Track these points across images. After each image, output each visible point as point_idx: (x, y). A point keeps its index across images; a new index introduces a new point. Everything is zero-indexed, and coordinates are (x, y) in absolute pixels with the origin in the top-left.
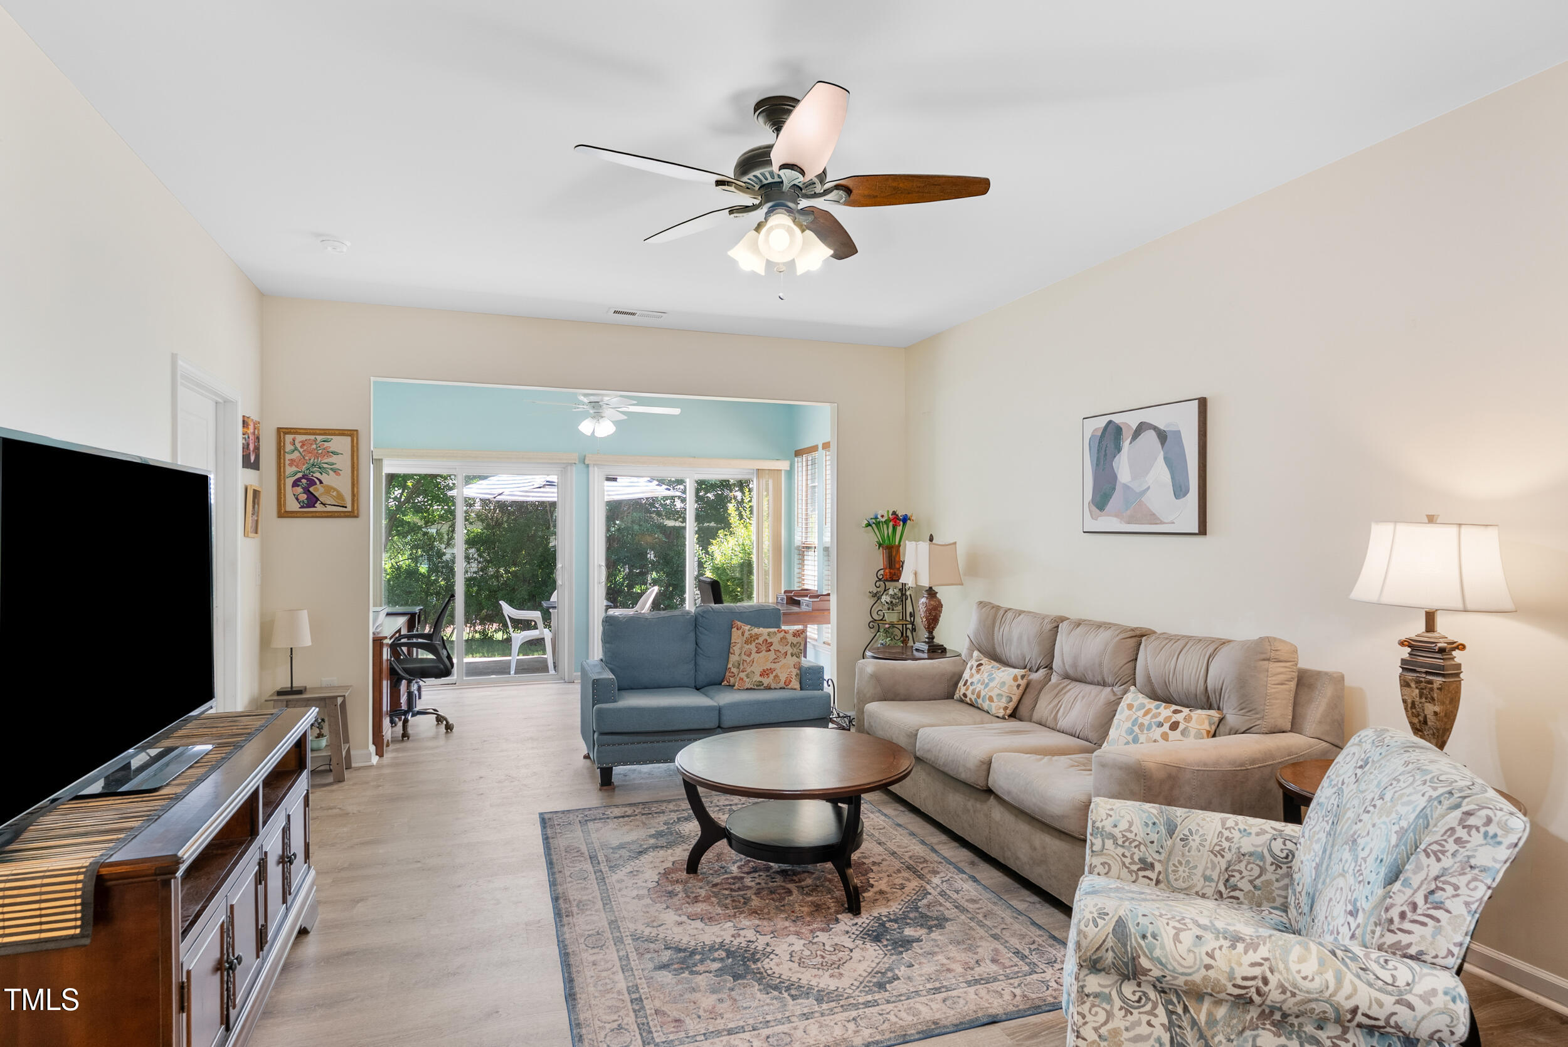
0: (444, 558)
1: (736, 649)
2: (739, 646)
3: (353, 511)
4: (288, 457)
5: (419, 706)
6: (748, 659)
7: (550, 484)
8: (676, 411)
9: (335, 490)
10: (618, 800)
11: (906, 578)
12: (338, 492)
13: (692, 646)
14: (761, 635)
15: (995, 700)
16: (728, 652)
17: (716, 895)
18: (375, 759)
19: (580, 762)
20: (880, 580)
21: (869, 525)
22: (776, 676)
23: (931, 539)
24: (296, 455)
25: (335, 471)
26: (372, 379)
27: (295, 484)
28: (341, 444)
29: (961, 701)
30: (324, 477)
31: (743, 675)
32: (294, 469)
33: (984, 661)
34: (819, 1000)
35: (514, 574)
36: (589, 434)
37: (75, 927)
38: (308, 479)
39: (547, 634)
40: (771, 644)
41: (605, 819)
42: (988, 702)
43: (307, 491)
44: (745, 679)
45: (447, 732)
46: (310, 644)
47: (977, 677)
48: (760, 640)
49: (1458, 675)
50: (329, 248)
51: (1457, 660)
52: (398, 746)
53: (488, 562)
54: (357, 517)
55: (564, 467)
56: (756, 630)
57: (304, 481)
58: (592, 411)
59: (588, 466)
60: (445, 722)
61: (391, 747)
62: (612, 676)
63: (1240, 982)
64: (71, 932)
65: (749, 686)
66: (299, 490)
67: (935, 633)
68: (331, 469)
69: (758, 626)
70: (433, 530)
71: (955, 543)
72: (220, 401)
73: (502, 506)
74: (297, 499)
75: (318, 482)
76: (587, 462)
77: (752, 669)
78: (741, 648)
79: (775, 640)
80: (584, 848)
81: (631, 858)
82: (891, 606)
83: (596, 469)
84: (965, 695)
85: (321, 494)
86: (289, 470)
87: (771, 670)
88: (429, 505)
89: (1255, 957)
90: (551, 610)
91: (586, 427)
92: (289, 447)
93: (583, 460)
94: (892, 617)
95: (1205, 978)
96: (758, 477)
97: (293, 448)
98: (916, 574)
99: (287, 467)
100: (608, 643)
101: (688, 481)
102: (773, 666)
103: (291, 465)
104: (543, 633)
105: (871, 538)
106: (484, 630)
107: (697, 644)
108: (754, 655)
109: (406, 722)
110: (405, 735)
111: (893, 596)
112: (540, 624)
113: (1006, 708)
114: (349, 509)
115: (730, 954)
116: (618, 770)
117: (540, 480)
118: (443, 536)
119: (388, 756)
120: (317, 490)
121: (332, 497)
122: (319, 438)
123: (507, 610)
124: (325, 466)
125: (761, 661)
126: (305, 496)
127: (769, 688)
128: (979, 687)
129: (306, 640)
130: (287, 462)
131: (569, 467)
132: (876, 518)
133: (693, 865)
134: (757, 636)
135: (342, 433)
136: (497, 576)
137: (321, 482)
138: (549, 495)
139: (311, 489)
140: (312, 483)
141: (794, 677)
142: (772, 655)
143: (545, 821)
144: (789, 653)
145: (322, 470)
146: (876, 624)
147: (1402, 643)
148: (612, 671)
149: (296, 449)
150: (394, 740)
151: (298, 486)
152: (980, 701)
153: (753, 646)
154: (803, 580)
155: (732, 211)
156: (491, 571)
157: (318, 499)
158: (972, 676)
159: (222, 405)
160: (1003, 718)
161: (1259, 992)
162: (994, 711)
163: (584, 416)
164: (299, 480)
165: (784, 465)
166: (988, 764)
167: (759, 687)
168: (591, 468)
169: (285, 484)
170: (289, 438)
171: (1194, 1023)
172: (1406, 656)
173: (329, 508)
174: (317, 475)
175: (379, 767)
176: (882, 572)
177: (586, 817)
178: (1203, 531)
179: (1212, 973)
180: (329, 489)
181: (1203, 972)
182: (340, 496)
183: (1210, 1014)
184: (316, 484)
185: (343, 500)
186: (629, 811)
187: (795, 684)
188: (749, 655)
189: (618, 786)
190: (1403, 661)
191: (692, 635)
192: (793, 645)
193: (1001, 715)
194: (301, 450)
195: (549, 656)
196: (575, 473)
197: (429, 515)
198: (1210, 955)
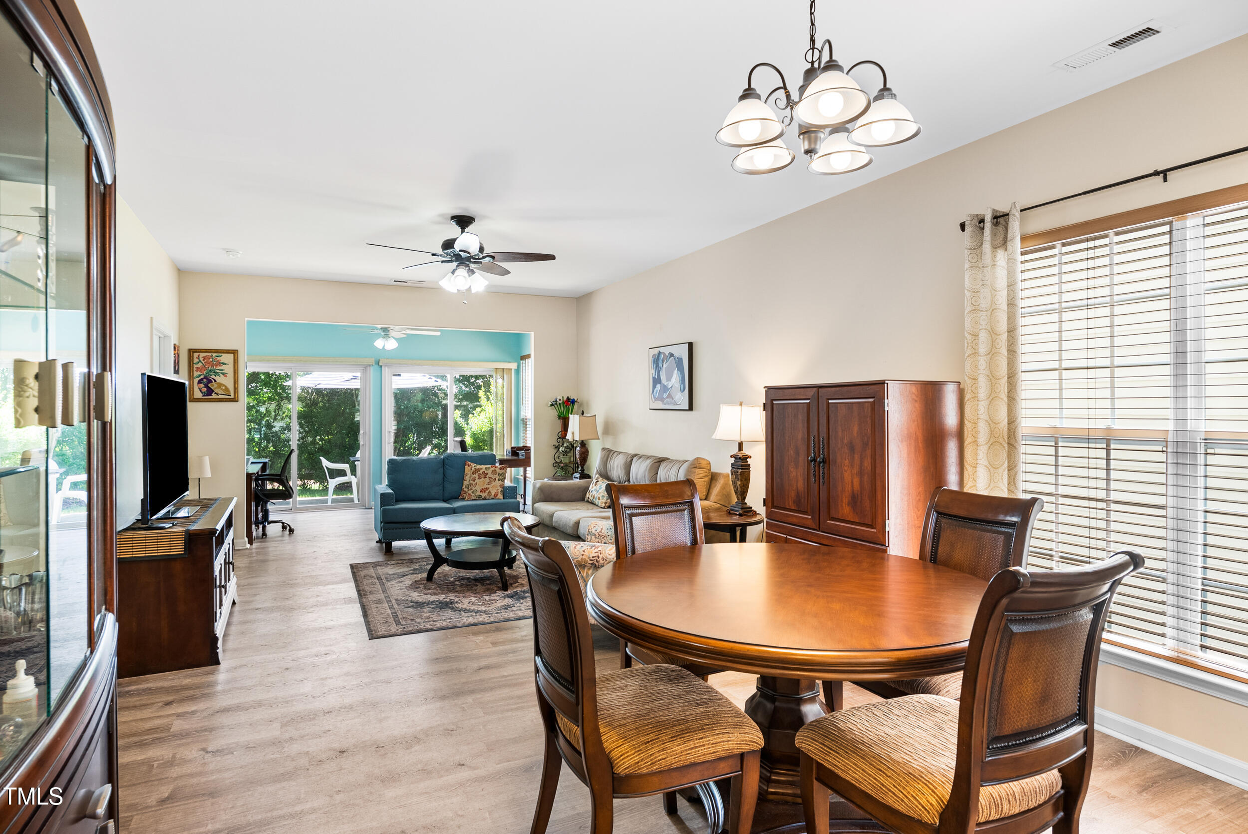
0: (274, 429)
1: (467, 478)
2: (469, 476)
3: (235, 398)
4: (195, 366)
5: (271, 518)
6: (474, 483)
7: (355, 378)
8: (438, 334)
9: (224, 385)
10: (395, 558)
11: (569, 437)
12: (226, 387)
13: (441, 476)
14: (481, 469)
15: (601, 498)
16: (462, 479)
17: (439, 587)
18: (248, 546)
19: (374, 544)
20: (560, 438)
21: (552, 405)
22: (489, 492)
23: (583, 413)
24: (200, 365)
25: (225, 375)
26: (246, 319)
27: (200, 382)
28: (228, 358)
29: (588, 501)
30: (217, 378)
31: (470, 492)
32: (199, 373)
33: (600, 479)
34: (476, 613)
35: (329, 441)
36: (381, 348)
37: (182, 551)
38: (207, 379)
39: (354, 480)
40: (487, 474)
41: (387, 565)
42: (597, 500)
43: (206, 386)
44: (471, 494)
45: (290, 534)
46: (210, 476)
47: (595, 487)
48: (481, 472)
49: (749, 468)
50: (231, 256)
51: (749, 463)
52: (260, 540)
53: (306, 432)
54: (237, 401)
55: (365, 368)
56: (479, 466)
57: (205, 380)
58: (383, 334)
59: (381, 366)
60: (288, 528)
61: (256, 541)
62: (392, 491)
63: (591, 559)
64: (181, 553)
65: (473, 498)
66: (202, 385)
67: (585, 467)
68: (222, 373)
69: (480, 464)
70: (263, 409)
71: (595, 415)
72: (162, 336)
73: (319, 392)
74: (201, 391)
75: (213, 381)
76: (380, 364)
77: (476, 488)
78: (470, 477)
79: (489, 472)
80: (374, 575)
81: (398, 578)
82: (565, 453)
83: (387, 368)
84: (588, 498)
85: (215, 388)
86: (196, 374)
87: (487, 489)
88: (260, 389)
89: (596, 550)
90: (356, 463)
91: (379, 343)
92: (196, 360)
93: (378, 363)
94: (566, 460)
95: (582, 559)
96: (496, 373)
97: (198, 360)
98: (573, 433)
99: (195, 372)
100: (390, 474)
101: (448, 376)
102: (488, 486)
103: (197, 371)
104: (351, 479)
105: (553, 413)
106: (304, 484)
107: (444, 475)
108: (477, 480)
109: (264, 527)
110: (264, 534)
111: (566, 448)
112: (348, 472)
113: (606, 503)
114: (232, 396)
115: (440, 603)
116: (395, 544)
117: (349, 375)
118: (270, 413)
119: (255, 545)
120: (213, 385)
121: (222, 389)
122: (214, 355)
123: (325, 463)
124: (218, 371)
125: (480, 484)
126: (206, 389)
127: (485, 499)
128: (594, 493)
129: (208, 474)
130: (195, 369)
131: (368, 367)
132: (556, 401)
133: (430, 578)
134: (479, 470)
135: (228, 352)
136: (314, 443)
137: (215, 381)
138: (355, 385)
139: (209, 385)
140: (210, 381)
141: (499, 492)
142: (487, 480)
143: (352, 567)
144: (497, 479)
145: (216, 374)
146: (556, 464)
147: (731, 457)
148: (392, 490)
149: (200, 361)
150: (257, 538)
151: (201, 383)
152: (594, 500)
153: (476, 476)
154: (526, 440)
155: (442, 262)
156: (310, 439)
157: (213, 391)
158: (593, 487)
159: (163, 338)
160: (604, 508)
161: (597, 561)
162: (600, 505)
163: (378, 336)
164: (202, 379)
165: (513, 366)
166: (577, 524)
167: (480, 497)
168: (383, 368)
169: (193, 382)
170: (196, 355)
171: (582, 577)
172: (733, 462)
173: (220, 396)
174: (213, 377)
175: (250, 549)
176: (560, 433)
177: (375, 565)
178: (691, 408)
179: (584, 557)
180: (220, 385)
181: (581, 557)
182: (227, 389)
183: (587, 573)
184: (212, 382)
185: (229, 391)
186: (400, 562)
187: (500, 496)
188: (474, 481)
189: (396, 553)
190: (732, 464)
191: (442, 469)
192: (499, 474)
193: (603, 506)
194: (203, 362)
195: (355, 495)
196: (373, 372)
197: (260, 396)
198: (584, 551)
